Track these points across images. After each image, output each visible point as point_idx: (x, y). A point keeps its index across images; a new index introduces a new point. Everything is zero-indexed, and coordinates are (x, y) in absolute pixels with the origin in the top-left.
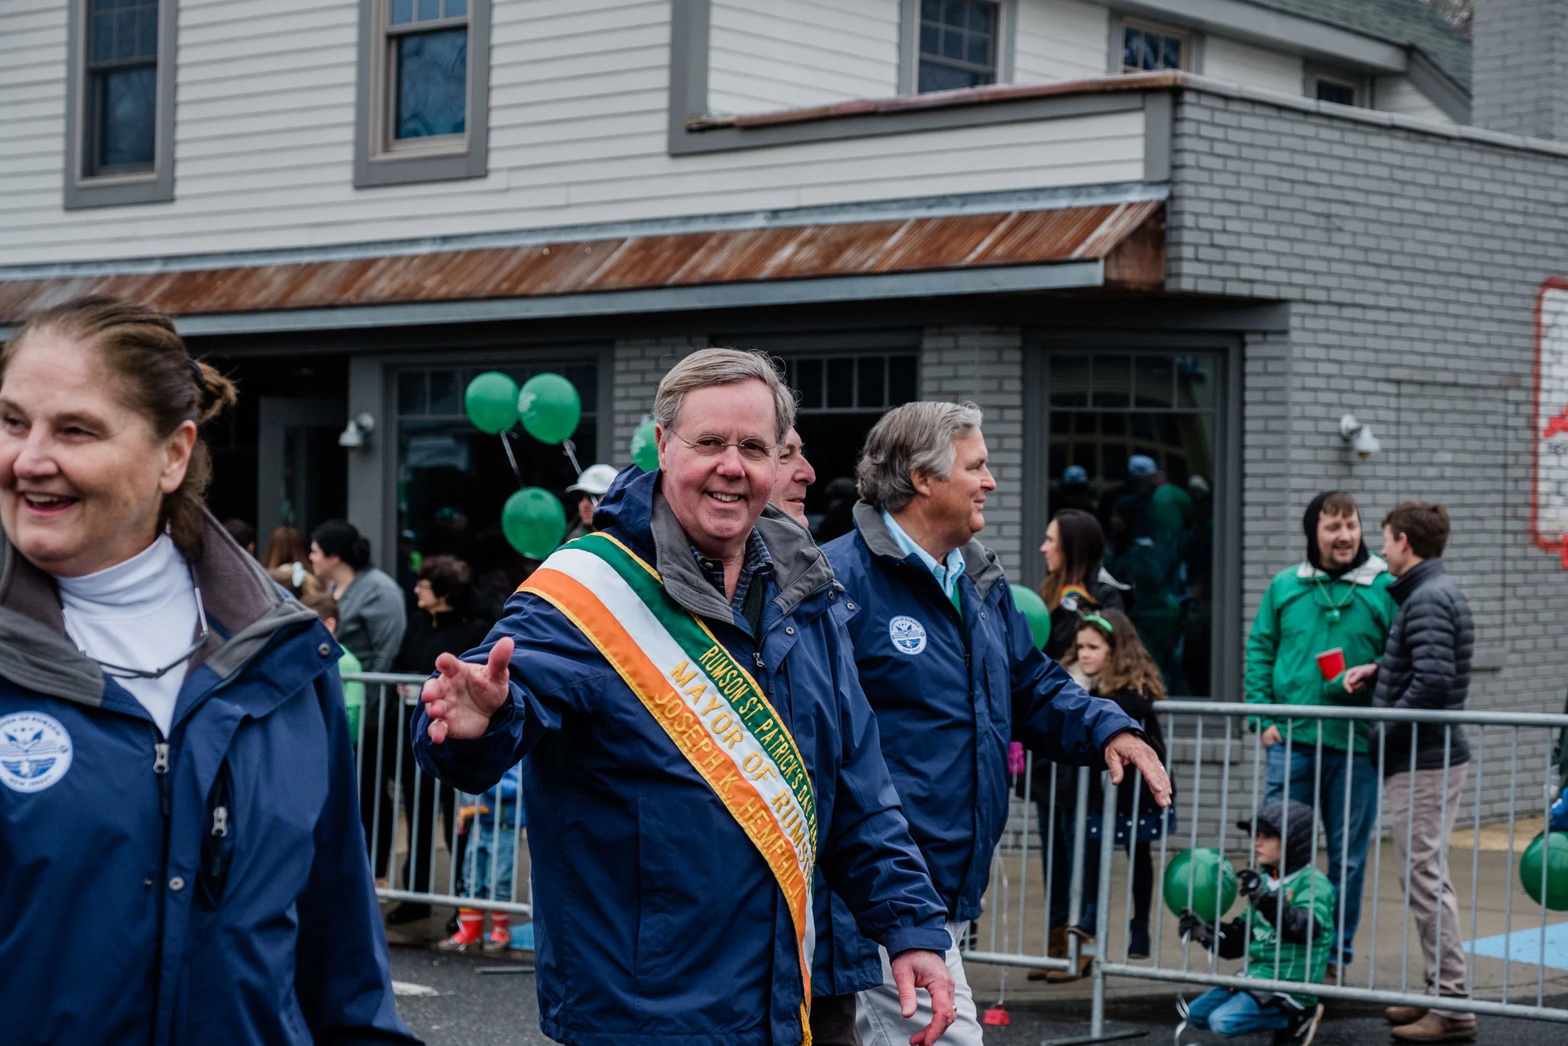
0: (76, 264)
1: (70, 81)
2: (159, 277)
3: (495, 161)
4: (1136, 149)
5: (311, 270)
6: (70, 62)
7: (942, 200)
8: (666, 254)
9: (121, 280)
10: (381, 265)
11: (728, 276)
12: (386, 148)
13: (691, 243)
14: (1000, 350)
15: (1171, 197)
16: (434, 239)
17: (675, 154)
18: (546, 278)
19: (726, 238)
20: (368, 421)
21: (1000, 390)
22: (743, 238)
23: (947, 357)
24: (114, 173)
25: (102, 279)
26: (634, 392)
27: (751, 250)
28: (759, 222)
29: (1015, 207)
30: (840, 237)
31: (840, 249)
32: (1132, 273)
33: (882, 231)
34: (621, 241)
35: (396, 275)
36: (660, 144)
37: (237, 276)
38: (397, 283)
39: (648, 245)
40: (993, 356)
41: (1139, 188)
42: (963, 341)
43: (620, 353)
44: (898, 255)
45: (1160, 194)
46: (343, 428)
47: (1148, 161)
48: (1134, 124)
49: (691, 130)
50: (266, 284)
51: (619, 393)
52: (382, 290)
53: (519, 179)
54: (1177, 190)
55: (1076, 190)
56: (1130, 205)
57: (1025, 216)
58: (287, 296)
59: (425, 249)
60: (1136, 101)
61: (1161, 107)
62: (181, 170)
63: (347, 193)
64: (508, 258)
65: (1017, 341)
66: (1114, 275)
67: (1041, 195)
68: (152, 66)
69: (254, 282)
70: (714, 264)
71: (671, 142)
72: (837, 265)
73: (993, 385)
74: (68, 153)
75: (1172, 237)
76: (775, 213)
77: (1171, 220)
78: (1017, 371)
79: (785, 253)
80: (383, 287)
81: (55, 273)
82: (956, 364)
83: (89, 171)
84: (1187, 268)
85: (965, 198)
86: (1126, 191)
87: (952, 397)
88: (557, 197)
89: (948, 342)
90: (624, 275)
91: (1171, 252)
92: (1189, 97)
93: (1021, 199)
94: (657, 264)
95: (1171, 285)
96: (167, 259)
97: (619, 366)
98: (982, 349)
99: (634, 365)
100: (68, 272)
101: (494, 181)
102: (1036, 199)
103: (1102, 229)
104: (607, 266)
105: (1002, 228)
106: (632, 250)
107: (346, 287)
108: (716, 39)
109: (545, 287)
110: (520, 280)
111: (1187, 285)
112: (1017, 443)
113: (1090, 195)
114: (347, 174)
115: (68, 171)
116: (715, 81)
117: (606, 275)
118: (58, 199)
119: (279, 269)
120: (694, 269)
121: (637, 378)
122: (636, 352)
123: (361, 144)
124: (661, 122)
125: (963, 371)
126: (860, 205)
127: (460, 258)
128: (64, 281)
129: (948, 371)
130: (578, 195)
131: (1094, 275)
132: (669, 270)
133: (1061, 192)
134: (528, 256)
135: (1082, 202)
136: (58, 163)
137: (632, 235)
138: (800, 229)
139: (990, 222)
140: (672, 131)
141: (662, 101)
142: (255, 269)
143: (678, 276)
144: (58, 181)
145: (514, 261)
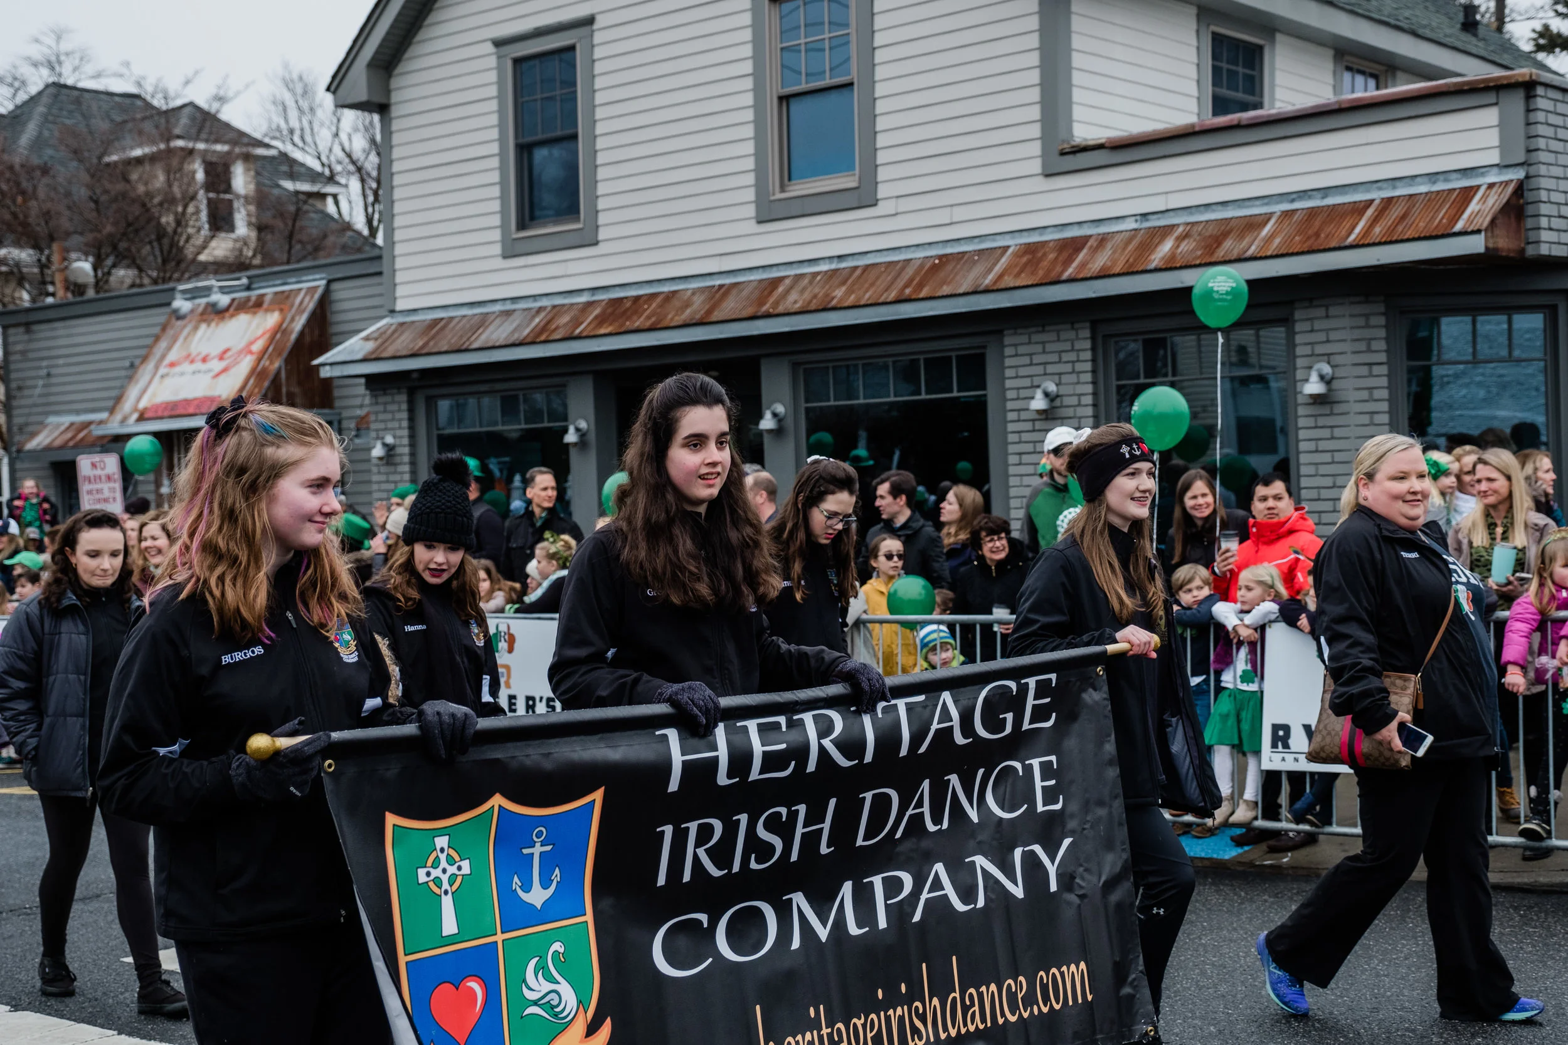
0: (514, 300)
1: (502, 154)
2: (590, 304)
3: (882, 191)
4: (1493, 138)
5: (724, 292)
6: (502, 140)
7: (1304, 194)
8: (1052, 256)
9: (557, 310)
10: (787, 282)
11: (1117, 270)
12: (783, 189)
13: (1073, 246)
14: (1367, 316)
15: (1527, 177)
16: (831, 258)
17: (1049, 174)
18: (944, 282)
19: (1103, 239)
20: (780, 409)
21: (1369, 350)
22: (1118, 239)
23: (1318, 325)
24: (544, 225)
25: (540, 310)
26: (1023, 371)
27: (1130, 247)
28: (1130, 225)
29: (1377, 195)
30: (1211, 231)
31: (1217, 240)
32: (1504, 242)
33: (1253, 224)
34: (1006, 248)
35: (804, 290)
36: (1036, 166)
37: (659, 299)
38: (807, 295)
39: (1031, 249)
40: (1361, 321)
41: (1495, 170)
42: (1333, 311)
43: (1007, 340)
44: (1277, 241)
45: (1519, 174)
46: (760, 416)
47: (1503, 147)
48: (1490, 116)
49: (1063, 153)
50: (687, 304)
51: (1009, 373)
52: (795, 302)
53: (905, 205)
54: (1533, 170)
55: (1433, 176)
56: (1491, 186)
57: (1388, 202)
58: (709, 312)
59: (824, 267)
60: (1491, 98)
61: (1515, 102)
62: (602, 219)
63: (752, 227)
64: (903, 269)
65: (1381, 308)
66: (1491, 245)
67: (1398, 183)
68: (574, 137)
69: (676, 303)
70: (1100, 261)
71: (1044, 165)
72: (1220, 254)
73: (1362, 346)
74: (504, 212)
75: (1530, 210)
76: (1145, 216)
77: (1529, 196)
78: (1382, 333)
79: (1167, 246)
80: (795, 300)
81: (498, 307)
82: (1327, 330)
83: (521, 226)
84: (1545, 236)
85: (1325, 191)
86: (1483, 175)
87: (1326, 358)
88: (943, 217)
89: (1321, 312)
90: (1018, 275)
91: (1530, 222)
92: (1540, 91)
93: (1380, 189)
94: (1045, 264)
95: (1530, 251)
96: (594, 290)
97: (1008, 351)
98: (1351, 316)
99: (1022, 350)
100: (509, 306)
101: (882, 208)
102: (1394, 188)
103: (1473, 206)
104: (998, 269)
105: (1370, 212)
106: (1018, 255)
107: (761, 302)
108: (1077, 78)
109: (946, 290)
110: (920, 286)
111: (1544, 250)
112: (1385, 394)
113: (1446, 180)
114: (751, 211)
115: (504, 226)
116: (1078, 112)
117: (1000, 277)
118: (497, 249)
119: (695, 292)
120: (1083, 265)
121: (1026, 360)
122: (1025, 338)
123: (761, 186)
124: (1036, 148)
125: (1333, 336)
126: (1224, 204)
127: (858, 272)
128: (508, 313)
129: (1322, 337)
130: (960, 214)
131: (1476, 245)
132: (1058, 269)
133: (1419, 179)
134: (922, 266)
135: (1440, 186)
136: (496, 220)
137: (1013, 242)
138: (1172, 227)
139: (1358, 209)
140: (1045, 155)
141: (1035, 131)
142: (675, 292)
143: (1069, 272)
144: (497, 235)
145: (909, 272)
